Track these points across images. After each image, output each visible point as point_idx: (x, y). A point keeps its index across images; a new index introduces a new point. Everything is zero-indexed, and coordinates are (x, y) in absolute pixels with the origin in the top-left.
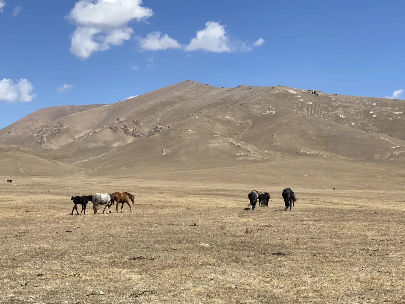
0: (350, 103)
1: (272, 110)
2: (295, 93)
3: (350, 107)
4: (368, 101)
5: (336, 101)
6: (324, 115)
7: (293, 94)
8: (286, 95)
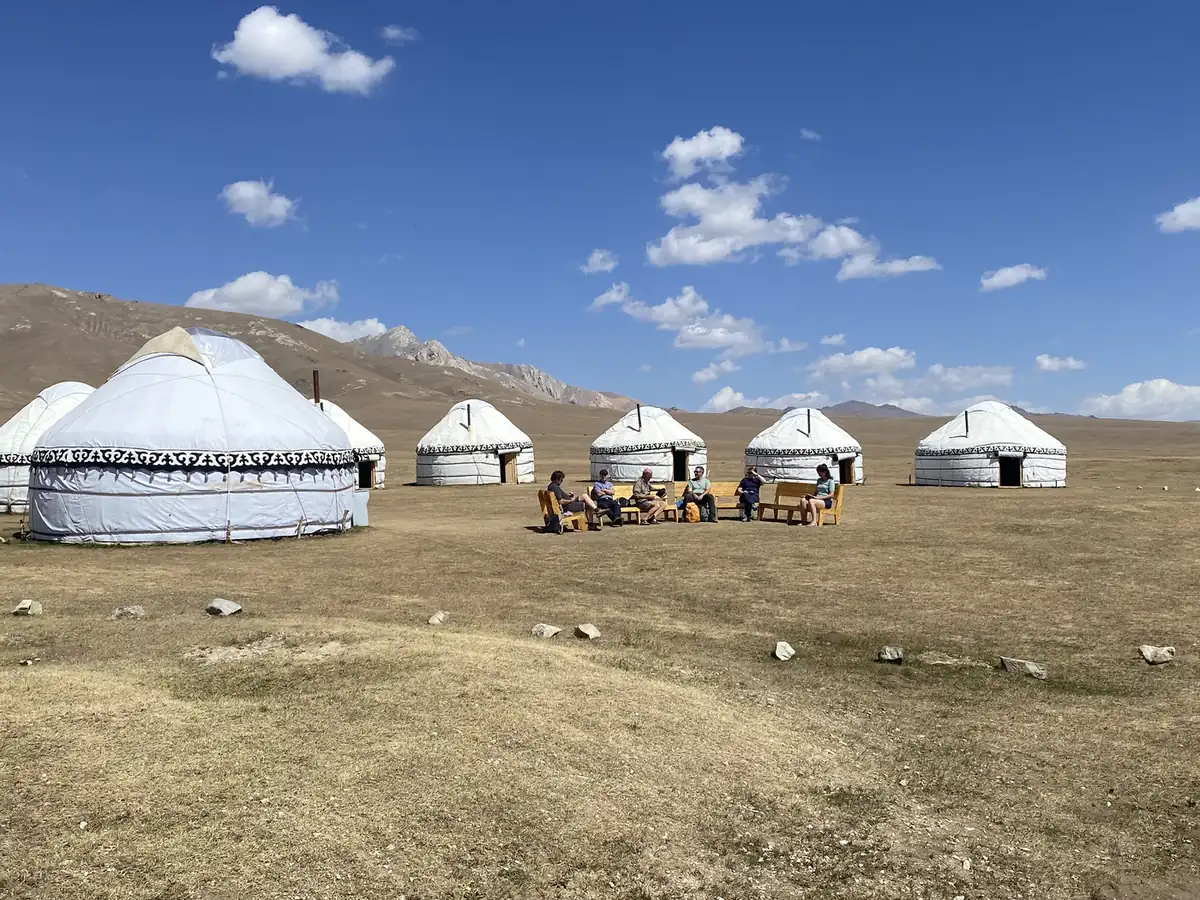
0: (159, 315)
1: (27, 323)
2: (65, 296)
3: (160, 322)
4: (188, 313)
5: (136, 311)
6: (115, 333)
7: (61, 298)
8: (50, 299)
